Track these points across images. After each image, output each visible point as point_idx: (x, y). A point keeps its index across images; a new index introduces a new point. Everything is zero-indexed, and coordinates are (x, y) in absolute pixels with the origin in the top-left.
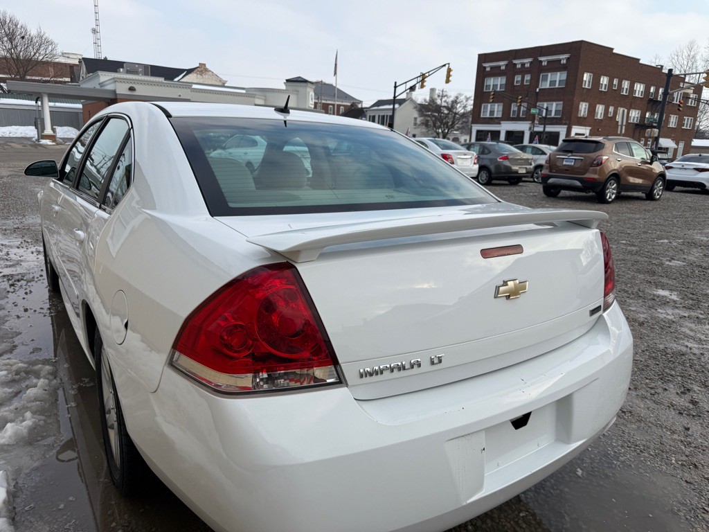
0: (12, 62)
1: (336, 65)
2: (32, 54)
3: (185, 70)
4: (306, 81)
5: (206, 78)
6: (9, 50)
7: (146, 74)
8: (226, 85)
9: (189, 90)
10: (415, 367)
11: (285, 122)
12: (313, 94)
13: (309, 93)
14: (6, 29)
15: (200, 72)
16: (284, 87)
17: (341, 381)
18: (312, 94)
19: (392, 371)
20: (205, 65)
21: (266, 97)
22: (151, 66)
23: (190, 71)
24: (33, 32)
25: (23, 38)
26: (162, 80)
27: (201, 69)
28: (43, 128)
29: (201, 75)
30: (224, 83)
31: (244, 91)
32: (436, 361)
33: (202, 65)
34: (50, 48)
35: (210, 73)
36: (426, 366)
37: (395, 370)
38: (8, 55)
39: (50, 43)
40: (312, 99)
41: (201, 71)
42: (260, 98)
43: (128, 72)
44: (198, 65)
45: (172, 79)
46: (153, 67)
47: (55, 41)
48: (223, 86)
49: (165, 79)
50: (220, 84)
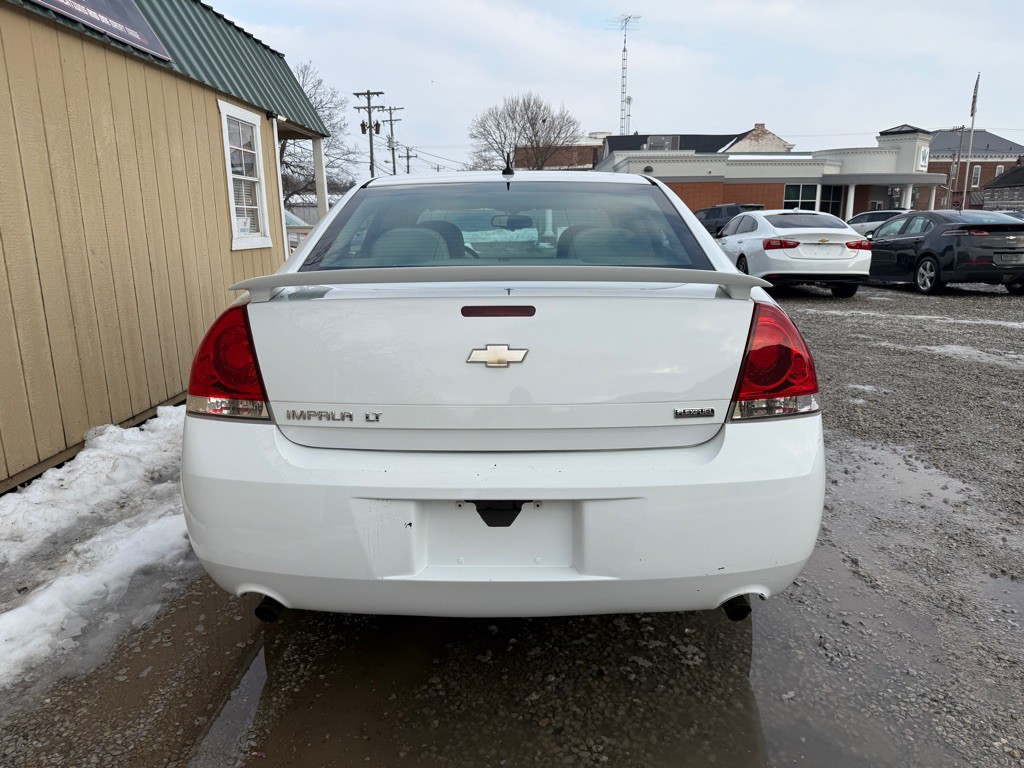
0: (531, 152)
1: (975, 97)
2: (553, 139)
3: (734, 136)
4: (916, 131)
5: (764, 145)
6: (529, 139)
7: (673, 148)
8: (792, 151)
9: (724, 164)
10: (347, 419)
11: (508, 184)
12: (928, 150)
13: (919, 148)
14: (530, 114)
15: (755, 136)
16: (876, 144)
17: (270, 420)
18: (926, 149)
19: (320, 418)
20: (763, 125)
21: (842, 161)
22: (682, 136)
23: (741, 137)
24: (556, 112)
25: (544, 121)
26: (692, 153)
27: (759, 132)
28: (544, 230)
29: (757, 140)
30: (789, 149)
31: (810, 157)
32: (372, 418)
33: (760, 127)
34: (572, 129)
35: (770, 136)
36: (359, 421)
37: (324, 419)
38: (529, 144)
39: (571, 122)
40: (924, 158)
41: (758, 135)
42: (834, 165)
43: (652, 148)
44: (753, 127)
45: (715, 150)
46: (684, 138)
47: (578, 120)
48: (788, 153)
49: (697, 152)
50: (783, 150)
